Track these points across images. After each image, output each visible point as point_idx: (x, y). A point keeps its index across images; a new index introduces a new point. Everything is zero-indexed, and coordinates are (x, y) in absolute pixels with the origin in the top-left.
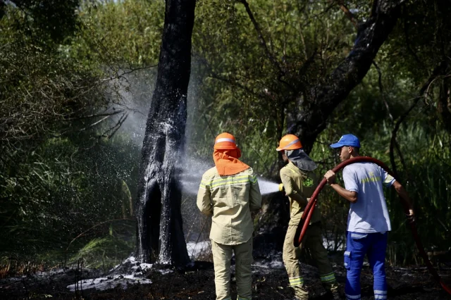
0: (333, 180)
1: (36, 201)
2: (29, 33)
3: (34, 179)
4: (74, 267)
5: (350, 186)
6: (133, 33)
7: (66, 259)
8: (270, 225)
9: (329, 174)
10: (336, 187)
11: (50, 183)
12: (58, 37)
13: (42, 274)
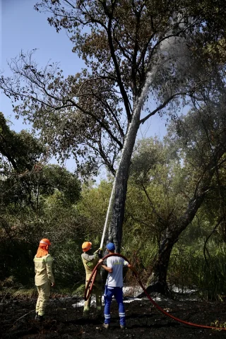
0: (102, 263)
1: (61, 267)
2: (62, 200)
3: (61, 258)
4: (76, 295)
5: (109, 266)
6: (101, 200)
7: (72, 292)
8: (155, 281)
9: (101, 261)
10: (104, 266)
11: (67, 260)
12: (73, 202)
13: (62, 299)
